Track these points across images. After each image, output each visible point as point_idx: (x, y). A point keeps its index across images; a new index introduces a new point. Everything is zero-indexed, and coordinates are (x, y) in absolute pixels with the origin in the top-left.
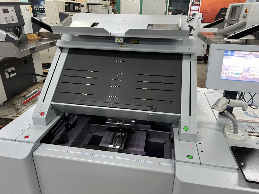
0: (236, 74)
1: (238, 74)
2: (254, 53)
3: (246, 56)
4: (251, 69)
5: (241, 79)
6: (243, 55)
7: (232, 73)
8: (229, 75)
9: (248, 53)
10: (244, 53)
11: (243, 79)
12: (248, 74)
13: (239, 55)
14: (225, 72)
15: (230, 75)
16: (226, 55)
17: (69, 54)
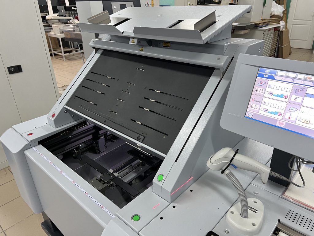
0: (273, 113)
1: (275, 113)
3: (297, 81)
4: (302, 109)
5: (280, 123)
8: (260, 112)
9: (301, 76)
10: (293, 75)
11: (282, 124)
12: (293, 117)
13: (284, 79)
14: (254, 105)
15: (262, 112)
16: (262, 76)
17: (102, 56)
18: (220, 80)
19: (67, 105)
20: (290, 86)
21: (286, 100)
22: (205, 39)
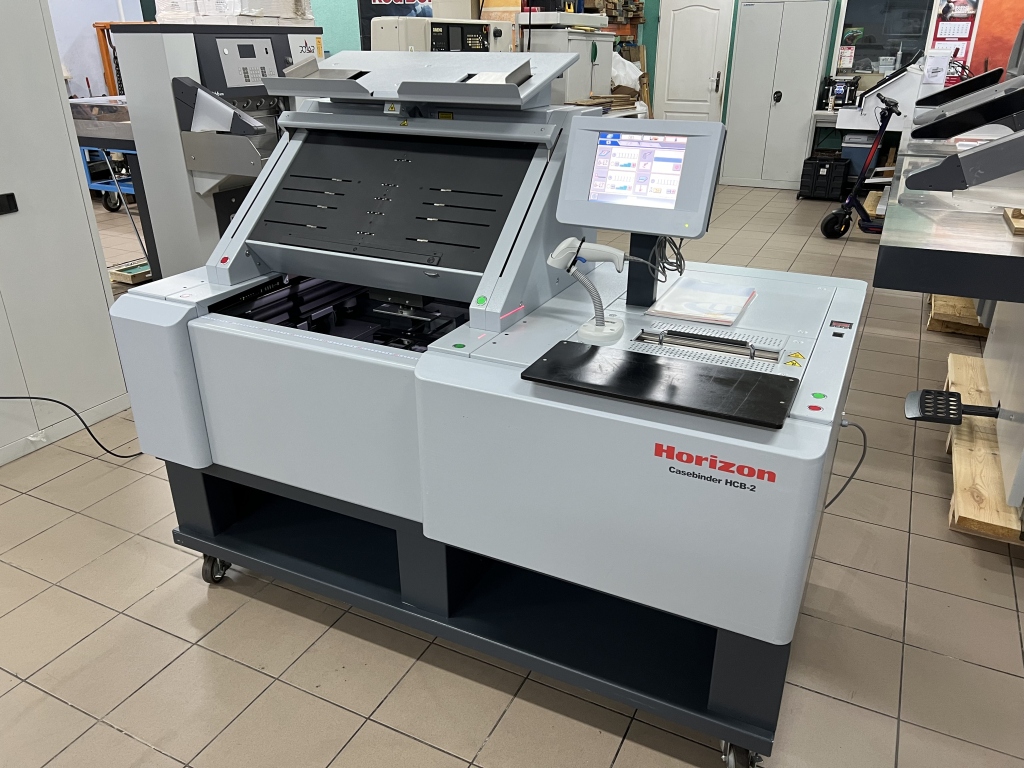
0: (621, 188)
1: (625, 188)
2: (661, 139)
3: (643, 144)
4: (652, 177)
6: (636, 144)
7: (613, 187)
8: (606, 190)
9: (647, 138)
10: (638, 137)
12: (644, 188)
13: (629, 144)
14: (598, 183)
15: (608, 191)
16: (603, 143)
17: (307, 145)
18: (547, 163)
19: (249, 238)
20: (637, 152)
21: (635, 169)
22: (525, 97)
